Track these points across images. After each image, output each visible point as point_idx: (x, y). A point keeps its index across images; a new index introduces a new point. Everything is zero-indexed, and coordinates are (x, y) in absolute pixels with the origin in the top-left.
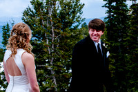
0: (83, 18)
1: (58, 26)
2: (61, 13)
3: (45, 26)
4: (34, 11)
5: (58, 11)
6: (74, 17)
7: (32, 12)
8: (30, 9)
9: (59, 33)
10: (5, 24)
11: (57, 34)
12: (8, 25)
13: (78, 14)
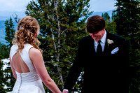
0: (90, 11)
1: (64, 20)
2: (67, 6)
3: (51, 21)
4: (38, 4)
5: (64, 5)
6: (80, 11)
7: (36, 5)
8: (34, 3)
9: (65, 28)
10: (8, 19)
11: (63, 28)
12: (11, 20)
13: (85, 7)
